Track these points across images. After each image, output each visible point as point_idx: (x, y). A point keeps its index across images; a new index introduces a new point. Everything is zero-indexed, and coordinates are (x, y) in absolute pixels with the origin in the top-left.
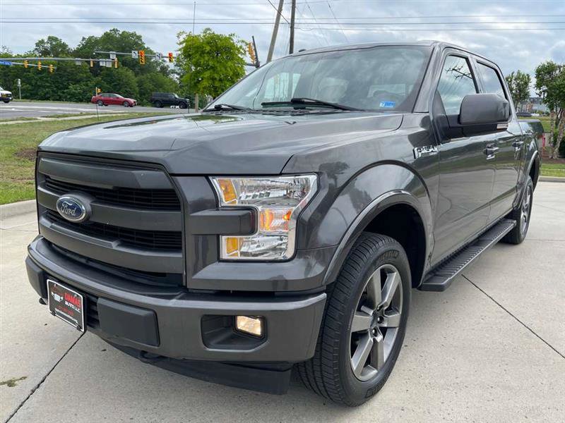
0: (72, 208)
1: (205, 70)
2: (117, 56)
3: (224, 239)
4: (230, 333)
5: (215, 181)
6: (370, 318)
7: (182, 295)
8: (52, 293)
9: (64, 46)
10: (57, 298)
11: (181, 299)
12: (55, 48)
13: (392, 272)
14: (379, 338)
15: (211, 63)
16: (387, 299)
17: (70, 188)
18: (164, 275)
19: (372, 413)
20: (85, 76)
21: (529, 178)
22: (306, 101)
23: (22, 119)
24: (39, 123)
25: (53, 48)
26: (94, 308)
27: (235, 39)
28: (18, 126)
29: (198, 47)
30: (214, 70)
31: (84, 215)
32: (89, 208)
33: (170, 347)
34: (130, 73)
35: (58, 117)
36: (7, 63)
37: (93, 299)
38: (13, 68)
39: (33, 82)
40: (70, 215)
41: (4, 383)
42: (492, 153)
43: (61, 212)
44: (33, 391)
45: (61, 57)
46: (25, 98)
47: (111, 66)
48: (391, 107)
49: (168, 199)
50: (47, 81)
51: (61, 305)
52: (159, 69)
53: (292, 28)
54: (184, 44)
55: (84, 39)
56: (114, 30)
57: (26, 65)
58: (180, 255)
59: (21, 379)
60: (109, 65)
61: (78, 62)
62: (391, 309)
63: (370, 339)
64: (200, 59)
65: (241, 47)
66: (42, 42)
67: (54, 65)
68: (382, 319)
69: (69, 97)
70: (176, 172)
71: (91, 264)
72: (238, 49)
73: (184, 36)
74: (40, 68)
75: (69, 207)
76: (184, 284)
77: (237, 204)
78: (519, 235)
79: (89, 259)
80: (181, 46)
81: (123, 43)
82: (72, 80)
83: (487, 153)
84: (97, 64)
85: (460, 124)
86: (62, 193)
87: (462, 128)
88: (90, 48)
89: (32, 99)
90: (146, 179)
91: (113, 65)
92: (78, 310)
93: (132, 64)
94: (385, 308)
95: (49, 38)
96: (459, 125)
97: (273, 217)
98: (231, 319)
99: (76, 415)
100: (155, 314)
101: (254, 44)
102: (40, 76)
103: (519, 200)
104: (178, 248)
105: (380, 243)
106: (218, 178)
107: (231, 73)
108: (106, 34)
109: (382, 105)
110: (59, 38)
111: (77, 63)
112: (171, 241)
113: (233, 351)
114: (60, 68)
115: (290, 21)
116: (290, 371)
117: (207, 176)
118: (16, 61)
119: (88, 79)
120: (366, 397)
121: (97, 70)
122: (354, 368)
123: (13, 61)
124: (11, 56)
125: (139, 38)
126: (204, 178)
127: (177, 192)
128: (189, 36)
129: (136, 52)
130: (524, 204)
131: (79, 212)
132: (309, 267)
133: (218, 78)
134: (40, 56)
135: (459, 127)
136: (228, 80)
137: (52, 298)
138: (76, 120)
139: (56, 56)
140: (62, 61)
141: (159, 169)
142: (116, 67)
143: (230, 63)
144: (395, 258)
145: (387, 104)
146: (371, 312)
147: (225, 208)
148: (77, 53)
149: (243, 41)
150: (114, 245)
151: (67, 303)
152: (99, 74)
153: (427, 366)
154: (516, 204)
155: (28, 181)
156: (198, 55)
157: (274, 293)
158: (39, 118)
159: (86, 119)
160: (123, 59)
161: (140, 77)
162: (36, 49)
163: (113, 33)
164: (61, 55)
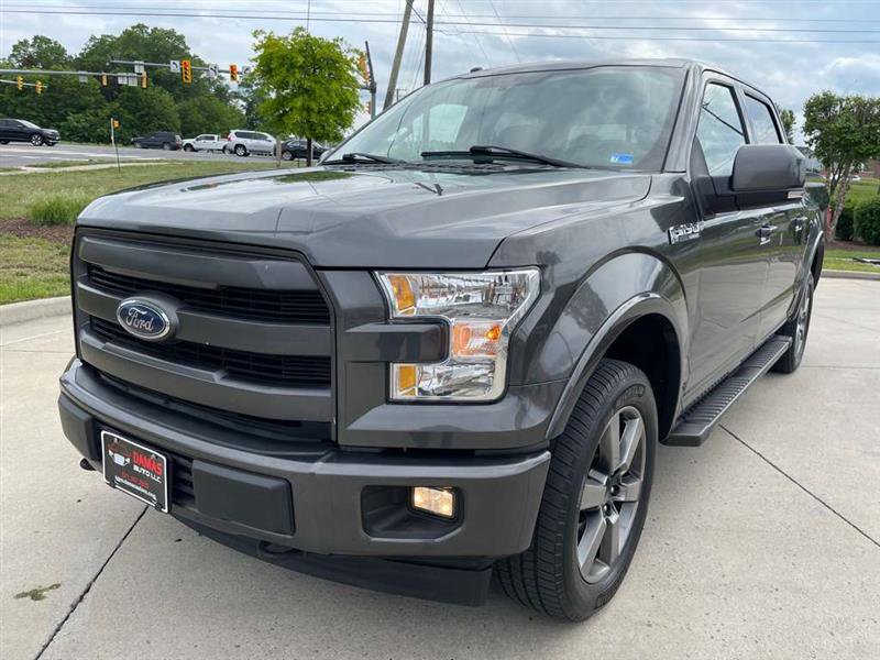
0: (146, 318)
1: (294, 95)
2: (146, 68)
3: (395, 368)
4: (404, 513)
5: (384, 279)
6: (602, 488)
7: (329, 455)
8: (111, 453)
9: (59, 51)
10: (119, 460)
11: (328, 461)
12: (44, 53)
13: (633, 417)
14: (614, 518)
15: (307, 84)
16: (627, 459)
17: (137, 287)
18: (297, 424)
19: (604, 631)
20: (93, 99)
21: (810, 273)
22: (493, 150)
24: (26, 176)
25: (41, 54)
26: (185, 476)
27: (343, 48)
29: (283, 58)
30: (310, 96)
31: (167, 329)
32: (175, 318)
33: (311, 535)
34: (167, 96)
35: (55, 166)
37: (182, 461)
40: (143, 330)
41: (24, 595)
42: (767, 235)
43: (126, 325)
44: (74, 607)
45: (55, 70)
47: (135, 85)
48: (629, 162)
49: (310, 306)
50: (33, 109)
51: (127, 471)
52: (212, 90)
53: (429, 30)
55: (94, 38)
56: (138, 26)
58: (326, 394)
59: (51, 588)
60: (133, 83)
61: (84, 77)
62: (631, 474)
63: (603, 520)
64: (287, 76)
65: (352, 60)
66: (24, 43)
67: (43, 82)
68: (617, 489)
69: (67, 134)
70: (322, 263)
71: (173, 406)
72: (347, 63)
73: (261, 37)
74: (20, 87)
75: (140, 316)
76: (333, 438)
77: (416, 314)
78: (793, 360)
79: (170, 399)
80: (260, 52)
81: (156, 48)
82: (72, 105)
83: (760, 234)
84: (113, 81)
85: (732, 190)
86: (127, 295)
87: (735, 196)
88: (102, 54)
90: (271, 274)
91: (140, 83)
92: (158, 479)
93: (171, 83)
94: (623, 473)
95: (36, 38)
96: (731, 193)
97: (469, 334)
98: (405, 491)
99: (148, 642)
100: (288, 484)
101: (368, 54)
102: (20, 99)
103: (797, 305)
104: (323, 383)
105: (621, 374)
106: (388, 274)
107: (337, 101)
108: (126, 32)
109: (614, 160)
110: (53, 39)
111: (82, 80)
112: (312, 371)
113: (410, 542)
114: (54, 86)
116: (490, 570)
117: (370, 270)
119: (99, 105)
120: (596, 608)
121: (113, 90)
122: (581, 563)
125: (180, 39)
126: (367, 273)
127: (324, 294)
128: (269, 38)
130: (801, 312)
131: (158, 324)
132: (523, 412)
133: (316, 109)
134: (21, 67)
136: (332, 113)
137: (110, 460)
138: (83, 172)
139: (47, 67)
140: (56, 76)
141: (294, 259)
142: (145, 86)
143: (335, 85)
144: (640, 396)
145: (622, 158)
146: (605, 480)
147: (398, 321)
148: (80, 63)
149: (355, 51)
150: (216, 377)
151: (136, 468)
152: (117, 97)
153: (678, 559)
154: (791, 312)
155: (19, 270)
156: (284, 70)
157: (473, 450)
158: (23, 168)
159: (100, 170)
160: (156, 72)
161: (183, 104)
162: (13, 55)
163: (137, 31)
164: (54, 66)
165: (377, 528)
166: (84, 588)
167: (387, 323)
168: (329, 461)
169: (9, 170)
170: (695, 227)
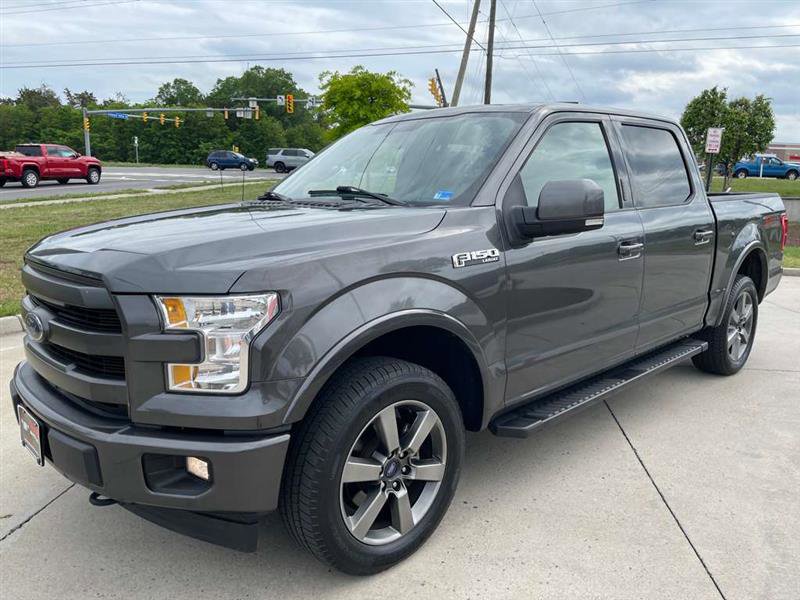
2: (259, 103)
3: (170, 367)
4: (181, 475)
7: (126, 429)
8: (22, 421)
9: (195, 91)
10: (25, 425)
11: (122, 433)
12: (182, 93)
13: (421, 410)
14: (400, 493)
15: (362, 113)
16: (413, 445)
20: (219, 130)
22: (352, 190)
23: (129, 191)
24: (153, 197)
25: (180, 94)
27: (396, 79)
28: (120, 201)
29: (345, 93)
31: (42, 334)
32: (47, 326)
34: (277, 125)
35: (175, 188)
36: (121, 116)
37: (45, 427)
38: (130, 123)
39: (155, 139)
40: (32, 334)
45: (190, 107)
46: (145, 161)
47: (250, 117)
48: (447, 199)
49: (112, 319)
50: (172, 139)
51: (28, 434)
52: (316, 117)
53: (490, 56)
54: (328, 89)
55: (219, 81)
56: (256, 68)
57: (145, 117)
58: (123, 384)
60: (248, 116)
61: (211, 113)
63: (383, 494)
64: (347, 108)
65: (404, 89)
66: (167, 86)
67: (181, 118)
68: (409, 471)
69: (199, 159)
70: (115, 290)
71: (59, 389)
72: (400, 92)
73: (329, 77)
74: (162, 122)
76: (129, 417)
77: (188, 327)
80: (324, 92)
81: (267, 85)
82: (203, 136)
84: (232, 115)
85: (538, 219)
87: (541, 224)
88: (228, 92)
89: (153, 163)
91: (254, 115)
92: (37, 439)
93: (279, 113)
94: (412, 456)
96: (537, 221)
98: (180, 461)
100: (94, 448)
101: (439, 80)
102: (164, 131)
104: (121, 376)
106: (162, 298)
108: (248, 75)
109: (437, 196)
110: (189, 81)
111: (209, 115)
113: (179, 496)
114: (189, 120)
115: (486, 46)
116: (258, 524)
117: (150, 295)
118: (133, 113)
119: (224, 134)
121: (234, 123)
122: (353, 528)
123: (129, 113)
124: (127, 107)
125: (288, 76)
126: (146, 297)
127: (117, 311)
128: (335, 77)
129: (283, 97)
131: (38, 330)
134: (165, 106)
135: (537, 224)
137: (22, 426)
138: (194, 192)
139: (184, 105)
140: (191, 112)
141: (103, 286)
142: (257, 118)
145: (444, 195)
146: (384, 460)
148: (211, 101)
149: (406, 81)
150: (68, 369)
151: (31, 433)
152: (237, 127)
156: (344, 103)
157: (223, 431)
158: (150, 190)
159: (209, 190)
160: (268, 106)
161: (291, 130)
162: (159, 96)
163: (255, 72)
164: (190, 104)
165: (158, 485)
166: (26, 519)
167: (163, 333)
168: (126, 433)
169: (138, 192)
170: (493, 252)
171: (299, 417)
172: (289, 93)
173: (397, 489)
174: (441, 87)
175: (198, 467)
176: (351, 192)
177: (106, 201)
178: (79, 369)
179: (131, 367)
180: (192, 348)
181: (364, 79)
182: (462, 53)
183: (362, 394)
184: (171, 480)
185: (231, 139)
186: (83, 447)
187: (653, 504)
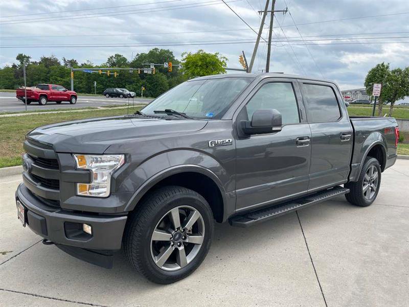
2: (155, 66)
3: (78, 185)
4: (80, 232)
7: (58, 211)
9: (125, 59)
10: (19, 210)
12: (118, 61)
13: (192, 211)
15: (202, 73)
20: (136, 79)
23: (89, 108)
24: (100, 111)
25: (118, 62)
26: (27, 215)
27: (219, 56)
29: (194, 63)
31: (28, 170)
34: (164, 77)
35: (111, 107)
36: (89, 72)
37: (26, 210)
38: (93, 75)
39: (105, 83)
44: (12, 258)
45: (122, 68)
46: (99, 93)
47: (150, 73)
48: (211, 116)
49: (55, 164)
50: (113, 83)
51: (20, 213)
53: (269, 45)
54: (185, 61)
55: (138, 55)
56: (155, 49)
57: (100, 72)
58: (58, 191)
59: (10, 252)
60: (150, 72)
61: (131, 70)
64: (194, 70)
65: (223, 61)
66: (112, 57)
67: (117, 72)
68: (185, 238)
72: (221, 63)
73: (186, 55)
74: (108, 75)
76: (60, 206)
77: (87, 168)
81: (160, 58)
83: (297, 143)
84: (142, 72)
85: (252, 126)
87: (253, 129)
88: (141, 60)
91: (152, 72)
93: (165, 71)
95: (116, 55)
100: (45, 219)
101: (244, 56)
102: (109, 79)
106: (76, 155)
108: (150, 52)
109: (207, 115)
110: (122, 55)
113: (78, 241)
114: (121, 74)
115: (267, 40)
116: (113, 256)
117: (71, 153)
118: (95, 70)
119: (138, 81)
121: (143, 76)
122: (156, 262)
123: (93, 70)
124: (92, 67)
125: (171, 53)
127: (58, 160)
128: (189, 55)
129: (167, 64)
134: (110, 67)
135: (251, 129)
138: (120, 109)
139: (119, 67)
140: (123, 70)
141: (53, 149)
142: (154, 73)
146: (173, 232)
147: (79, 170)
148: (133, 65)
149: (224, 58)
150: (38, 185)
152: (144, 78)
156: (193, 67)
157: (98, 213)
158: (99, 108)
159: (127, 108)
160: (160, 68)
161: (171, 79)
162: (108, 62)
163: (155, 51)
164: (122, 66)
165: (70, 236)
166: (19, 253)
167: (76, 170)
168: (59, 213)
169: (93, 108)
170: (229, 141)
171: (132, 209)
172: (171, 61)
173: (180, 246)
174: (245, 60)
175: (88, 229)
176: (171, 112)
177: (77, 112)
178: (42, 185)
179: (62, 184)
180: (88, 177)
181: (203, 56)
182: (255, 43)
183: (163, 201)
184: (76, 234)
185: (141, 83)
186: (40, 218)
187: (306, 263)
